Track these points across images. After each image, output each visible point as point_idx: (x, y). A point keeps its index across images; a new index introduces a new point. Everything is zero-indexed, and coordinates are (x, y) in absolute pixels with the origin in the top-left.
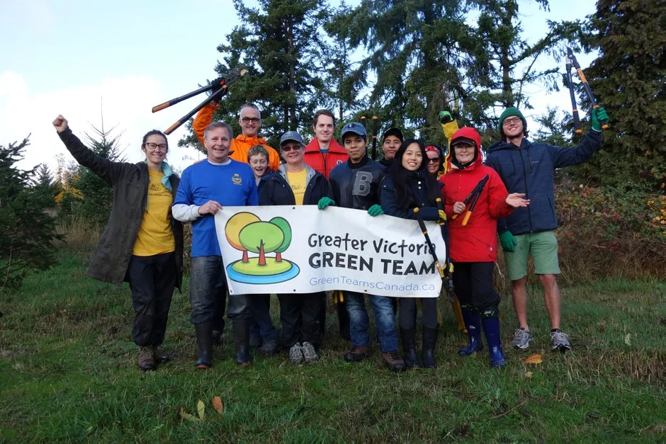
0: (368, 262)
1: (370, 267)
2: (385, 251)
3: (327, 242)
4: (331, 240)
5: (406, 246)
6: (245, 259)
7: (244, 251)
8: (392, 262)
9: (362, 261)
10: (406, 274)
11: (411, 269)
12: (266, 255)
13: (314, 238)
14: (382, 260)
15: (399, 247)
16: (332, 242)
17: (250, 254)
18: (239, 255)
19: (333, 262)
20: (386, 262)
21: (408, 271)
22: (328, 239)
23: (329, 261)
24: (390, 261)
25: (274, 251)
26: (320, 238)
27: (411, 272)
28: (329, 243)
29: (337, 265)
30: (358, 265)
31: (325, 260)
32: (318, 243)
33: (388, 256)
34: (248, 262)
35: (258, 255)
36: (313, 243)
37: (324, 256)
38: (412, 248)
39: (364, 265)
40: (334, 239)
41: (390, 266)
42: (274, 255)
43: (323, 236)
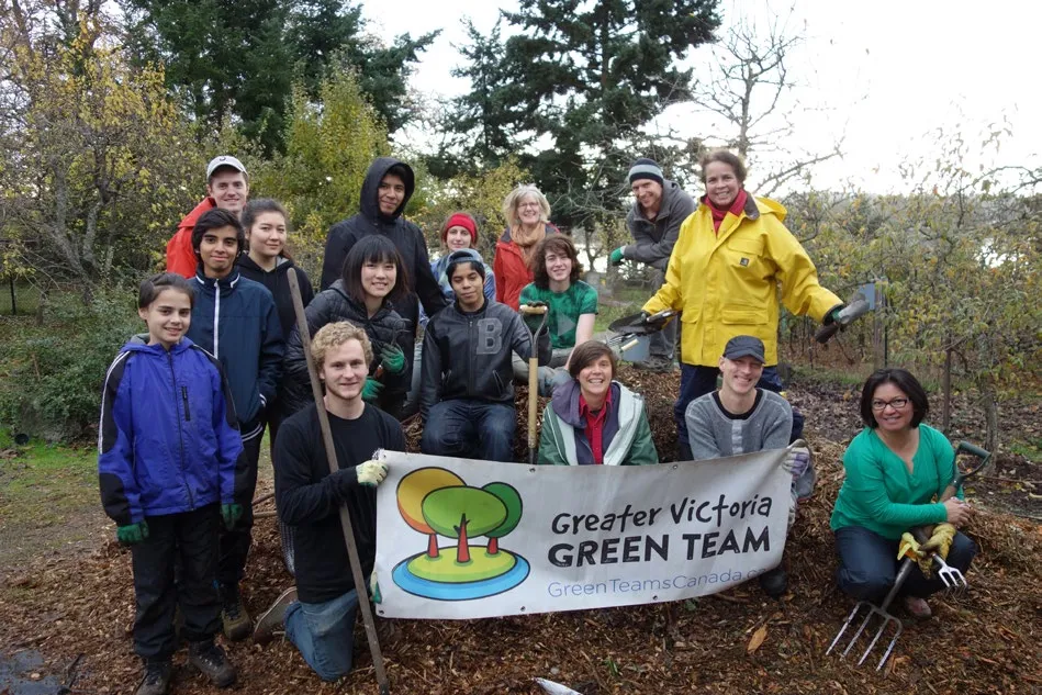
0: (660, 543)
1: (663, 552)
2: (690, 519)
3: (588, 526)
4: (597, 520)
5: (727, 507)
6: (433, 552)
7: (431, 535)
8: (703, 537)
9: (650, 543)
10: (721, 553)
11: (730, 543)
12: (470, 542)
13: (563, 521)
14: (685, 537)
15: (714, 509)
16: (598, 525)
17: (442, 541)
18: (422, 542)
19: (597, 557)
20: (691, 538)
21: (725, 547)
22: (592, 520)
23: (589, 555)
24: (698, 537)
25: (485, 535)
26: (576, 520)
27: (730, 548)
28: (592, 527)
29: (604, 560)
30: (641, 553)
31: (582, 554)
32: (571, 529)
33: (695, 527)
34: (438, 556)
35: (455, 542)
36: (560, 528)
37: (581, 548)
38: (735, 510)
39: (653, 550)
40: (602, 520)
41: (698, 544)
42: (484, 541)
43: (583, 517)
